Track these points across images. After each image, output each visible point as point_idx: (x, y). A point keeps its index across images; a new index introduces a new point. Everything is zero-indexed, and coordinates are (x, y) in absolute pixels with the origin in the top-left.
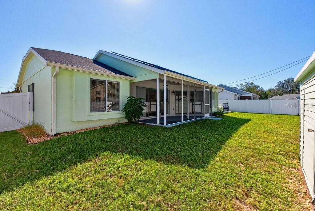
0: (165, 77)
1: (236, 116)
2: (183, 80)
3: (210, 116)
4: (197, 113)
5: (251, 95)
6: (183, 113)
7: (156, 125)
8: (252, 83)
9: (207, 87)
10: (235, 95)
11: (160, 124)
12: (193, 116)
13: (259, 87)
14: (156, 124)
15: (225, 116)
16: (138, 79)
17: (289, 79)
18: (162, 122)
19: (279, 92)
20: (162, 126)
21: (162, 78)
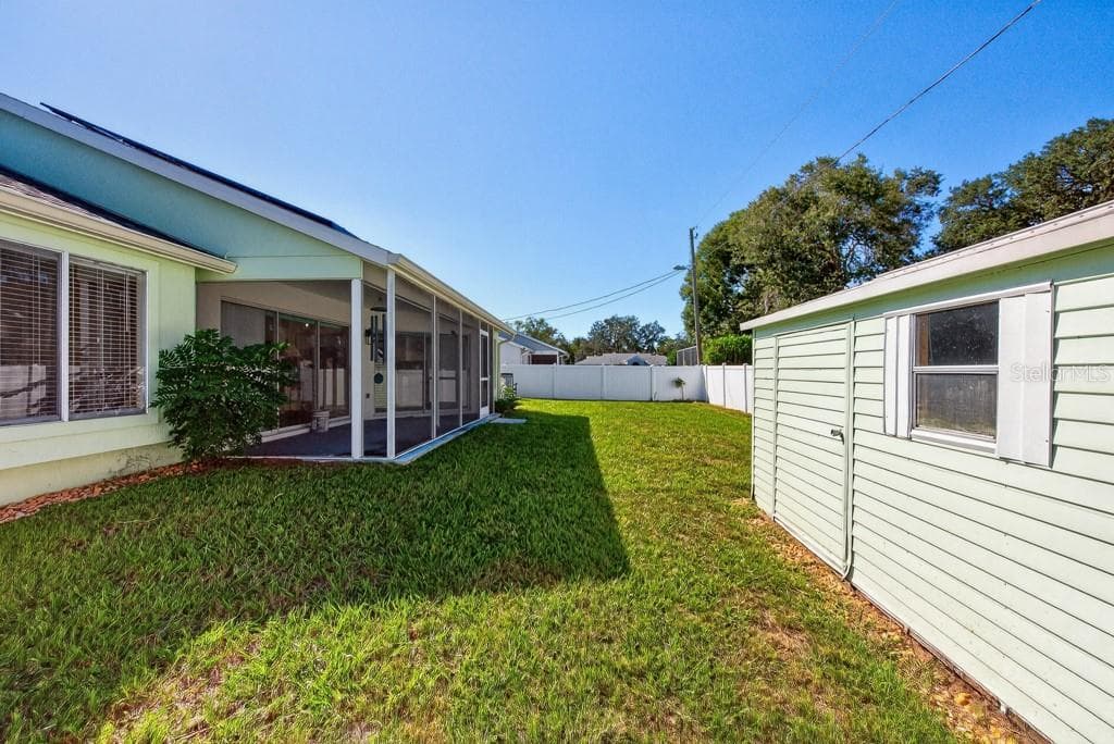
0: (391, 278)
1: (544, 410)
2: (437, 298)
3: (491, 412)
4: (442, 405)
5: (557, 353)
6: (398, 409)
7: (348, 459)
8: (542, 321)
9: (484, 326)
10: (523, 351)
11: (367, 453)
12: (456, 417)
13: (555, 332)
14: (349, 454)
15: (520, 410)
16: (245, 270)
17: (613, 318)
18: (375, 446)
19: (596, 347)
20: (379, 463)
21: (376, 281)
